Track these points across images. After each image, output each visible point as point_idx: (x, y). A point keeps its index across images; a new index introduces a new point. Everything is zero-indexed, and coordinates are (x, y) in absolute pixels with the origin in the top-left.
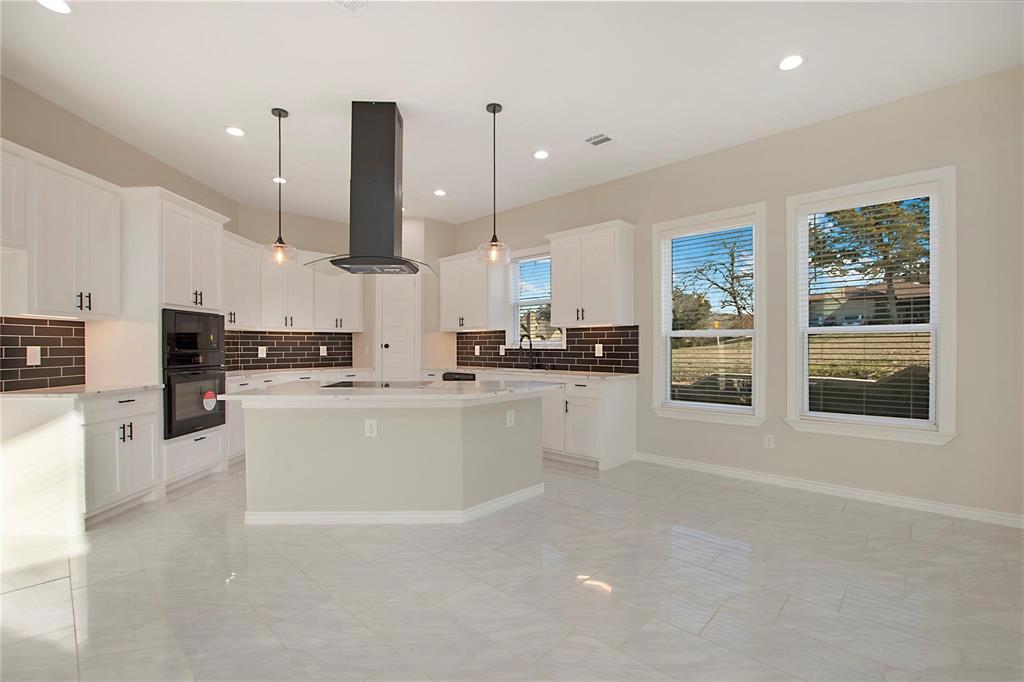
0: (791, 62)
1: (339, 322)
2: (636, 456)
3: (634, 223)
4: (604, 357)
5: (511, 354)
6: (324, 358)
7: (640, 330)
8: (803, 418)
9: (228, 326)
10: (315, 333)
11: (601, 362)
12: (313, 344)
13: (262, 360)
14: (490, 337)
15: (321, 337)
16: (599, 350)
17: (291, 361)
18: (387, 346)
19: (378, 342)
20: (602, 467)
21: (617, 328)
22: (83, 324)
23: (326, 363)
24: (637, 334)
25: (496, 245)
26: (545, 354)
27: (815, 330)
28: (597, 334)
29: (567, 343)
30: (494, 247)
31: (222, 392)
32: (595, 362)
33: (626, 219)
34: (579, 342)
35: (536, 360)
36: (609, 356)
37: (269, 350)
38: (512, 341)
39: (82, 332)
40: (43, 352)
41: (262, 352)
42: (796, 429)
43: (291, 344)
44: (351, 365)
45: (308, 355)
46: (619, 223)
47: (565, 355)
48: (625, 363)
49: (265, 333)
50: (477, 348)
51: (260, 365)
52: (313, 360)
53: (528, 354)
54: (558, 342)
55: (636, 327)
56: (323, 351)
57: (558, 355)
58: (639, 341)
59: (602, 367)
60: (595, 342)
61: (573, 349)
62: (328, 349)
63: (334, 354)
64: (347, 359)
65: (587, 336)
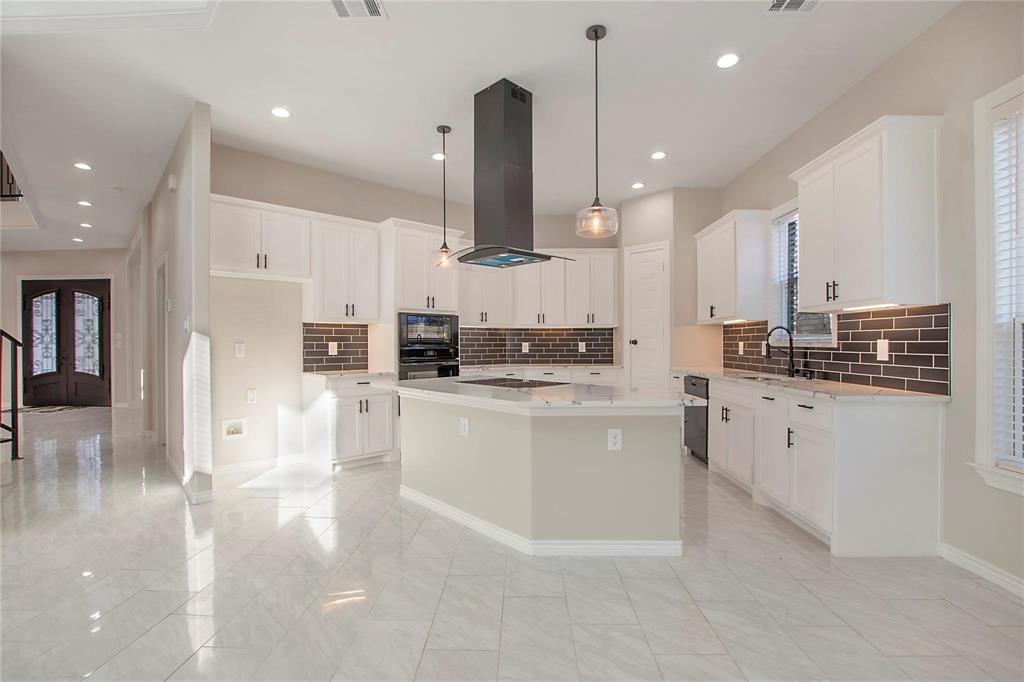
1: (591, 318)
4: (890, 362)
6: (582, 355)
7: (953, 314)
10: (574, 329)
11: (887, 370)
12: (572, 340)
13: (526, 355)
14: (752, 331)
15: (580, 333)
16: (883, 350)
17: (551, 356)
18: (635, 342)
19: (627, 337)
21: (912, 311)
22: (366, 326)
23: (584, 360)
24: (946, 320)
25: (599, 210)
28: (879, 322)
29: (839, 338)
30: (596, 214)
32: (878, 370)
34: (855, 336)
36: (899, 359)
37: (532, 345)
38: (778, 339)
39: (366, 332)
40: (339, 346)
41: (526, 347)
43: (551, 340)
44: (611, 362)
45: (567, 351)
47: (837, 357)
48: (931, 374)
49: (528, 330)
50: (741, 344)
51: (525, 359)
52: (572, 356)
54: (832, 341)
55: (945, 308)
57: (827, 356)
58: (945, 335)
59: (888, 379)
60: (878, 336)
61: (846, 347)
62: (587, 345)
63: (593, 350)
64: (606, 356)
65: (865, 325)
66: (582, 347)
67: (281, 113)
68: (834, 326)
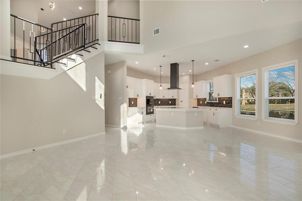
0: (246, 47)
1: (173, 97)
2: (232, 126)
3: (231, 74)
6: (170, 104)
7: (233, 98)
8: (266, 118)
9: (154, 98)
10: (169, 99)
12: (168, 101)
14: (203, 99)
18: (182, 101)
19: (180, 100)
20: (220, 127)
21: (228, 98)
22: (137, 98)
26: (214, 103)
28: (224, 99)
31: (153, 108)
32: (224, 105)
34: (221, 101)
35: (212, 105)
37: (161, 102)
38: (208, 100)
39: (137, 100)
40: (134, 102)
41: (159, 102)
42: (264, 121)
43: (164, 101)
45: (167, 103)
47: (218, 103)
48: (230, 105)
49: (160, 99)
51: (159, 105)
53: (210, 103)
54: (217, 101)
55: (232, 97)
56: (170, 102)
57: (217, 103)
58: (232, 101)
59: (225, 106)
60: (224, 101)
61: (219, 102)
64: (175, 104)
65: (222, 99)
67: (137, 63)
68: (218, 99)
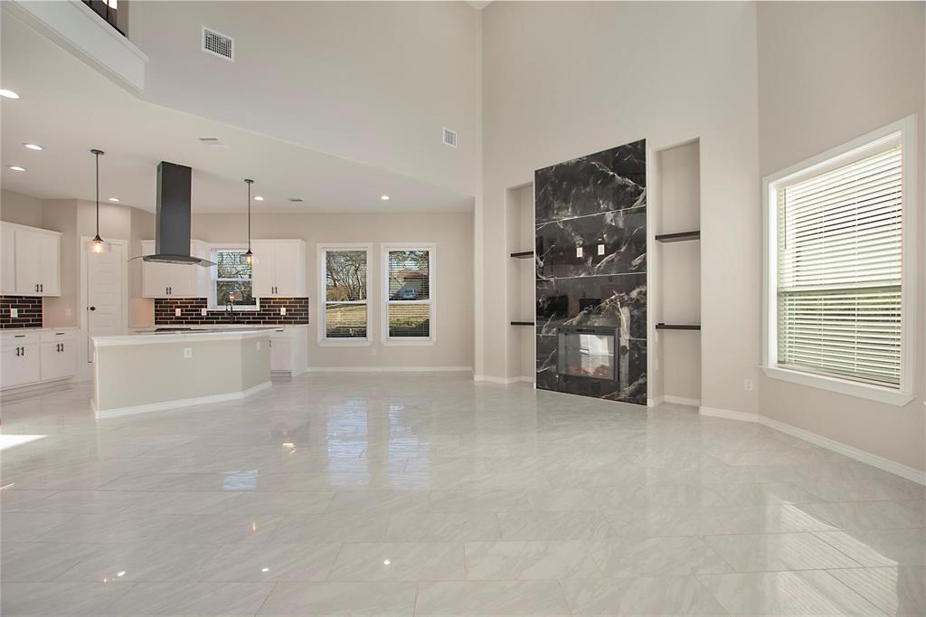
1: (40, 287)
2: (309, 370)
3: (306, 241)
4: (286, 315)
5: (212, 314)
6: (14, 320)
7: (310, 300)
8: (387, 341)
11: (285, 318)
14: (192, 303)
15: (12, 300)
16: (283, 311)
18: (93, 309)
19: (83, 305)
20: (293, 375)
21: (295, 299)
23: (16, 324)
24: (307, 303)
26: (243, 315)
27: (391, 302)
28: (282, 302)
29: (261, 307)
33: (303, 239)
34: (269, 306)
35: (235, 318)
36: (290, 314)
38: (213, 305)
42: (384, 347)
44: (41, 325)
46: (300, 240)
47: (259, 315)
48: (300, 318)
50: (178, 310)
52: (4, 321)
53: (229, 314)
54: (257, 308)
55: (307, 298)
57: (253, 315)
58: (309, 306)
59: (288, 321)
60: (280, 306)
61: (265, 310)
62: (19, 311)
63: (24, 316)
64: (37, 320)
65: (274, 303)
66: (14, 313)
